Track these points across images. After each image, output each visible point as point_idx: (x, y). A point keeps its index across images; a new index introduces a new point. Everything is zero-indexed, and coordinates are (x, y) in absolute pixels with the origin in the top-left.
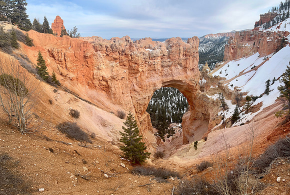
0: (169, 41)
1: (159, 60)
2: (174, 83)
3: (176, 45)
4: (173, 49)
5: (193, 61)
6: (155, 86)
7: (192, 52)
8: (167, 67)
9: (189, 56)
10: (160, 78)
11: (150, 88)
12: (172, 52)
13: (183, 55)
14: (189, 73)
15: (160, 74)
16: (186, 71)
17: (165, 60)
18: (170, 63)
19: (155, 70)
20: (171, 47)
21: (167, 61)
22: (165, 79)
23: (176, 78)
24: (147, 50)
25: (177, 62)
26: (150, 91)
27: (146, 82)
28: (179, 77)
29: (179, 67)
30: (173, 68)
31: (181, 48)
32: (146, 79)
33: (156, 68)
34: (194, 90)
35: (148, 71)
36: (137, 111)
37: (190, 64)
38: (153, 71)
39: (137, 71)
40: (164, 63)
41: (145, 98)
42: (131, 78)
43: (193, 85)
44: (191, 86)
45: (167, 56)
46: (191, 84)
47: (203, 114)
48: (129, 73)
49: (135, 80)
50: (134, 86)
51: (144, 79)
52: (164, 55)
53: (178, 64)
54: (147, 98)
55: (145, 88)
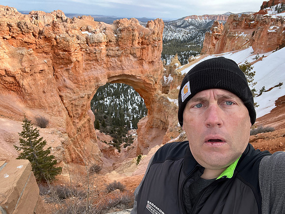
0: (118, 23)
1: (103, 47)
2: (125, 78)
3: (127, 29)
4: (124, 34)
5: (153, 51)
6: (97, 81)
7: (151, 40)
8: (114, 57)
9: (148, 45)
10: (105, 71)
11: (91, 84)
12: (122, 38)
13: (139, 43)
14: (146, 66)
15: (104, 65)
16: (141, 64)
17: (111, 48)
18: (120, 52)
19: (97, 60)
20: (121, 31)
21: (114, 49)
22: (113, 73)
23: (127, 72)
24: (83, 33)
25: (129, 52)
26: (91, 87)
27: (84, 75)
28: (131, 71)
29: (131, 57)
30: (123, 58)
31: (136, 33)
32: (83, 72)
33: (98, 58)
34: (152, 90)
35: (87, 62)
36: (71, 115)
37: (148, 55)
38: (94, 61)
39: (68, 61)
40: (111, 51)
41: (83, 97)
42: (59, 70)
43: (151, 83)
44: (147, 84)
45: (115, 43)
46: (148, 82)
47: (161, 121)
48: (55, 64)
49: (66, 72)
50: (65, 81)
51: (81, 72)
52: (110, 41)
53: (130, 54)
54: (86, 97)
55: (83, 83)
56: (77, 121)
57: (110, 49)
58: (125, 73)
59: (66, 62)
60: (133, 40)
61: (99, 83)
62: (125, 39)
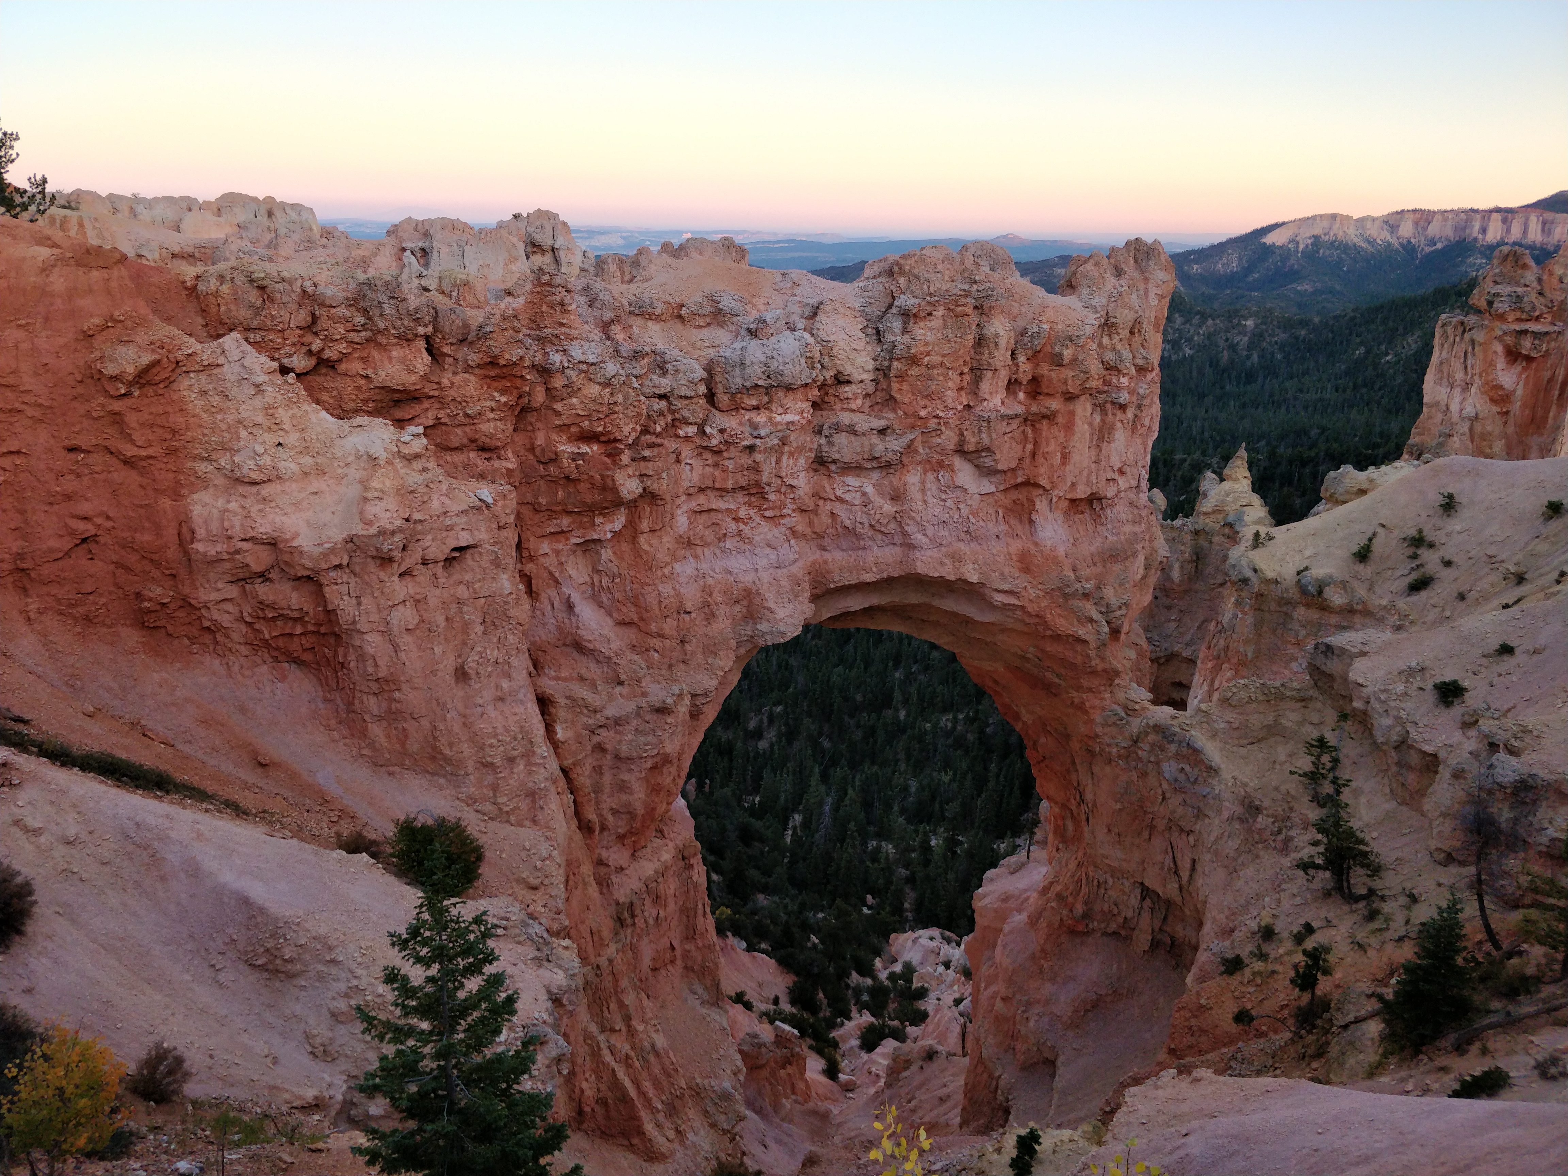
0: (893, 273)
1: (797, 411)
2: (914, 598)
3: (952, 303)
4: (927, 334)
6: (751, 616)
7: (1096, 367)
8: (858, 469)
9: (1069, 397)
10: (801, 557)
11: (716, 628)
12: (913, 360)
13: (1012, 385)
14: (1052, 526)
15: (796, 521)
16: (1024, 514)
17: (846, 418)
19: (757, 491)
20: (908, 316)
21: (862, 422)
22: (844, 567)
23: (929, 563)
25: (948, 439)
26: (711, 649)
27: (677, 580)
28: (958, 558)
29: (965, 473)
30: (912, 478)
31: (1001, 331)
32: (675, 558)
33: (765, 478)
34: (1085, 682)
35: (701, 499)
36: (591, 815)
37: (1065, 457)
38: (741, 498)
39: (597, 498)
40: (842, 439)
41: (662, 710)
42: (545, 547)
43: (1082, 632)
44: (1057, 638)
45: (871, 388)
46: (1062, 624)
47: (1146, 892)
48: (526, 511)
49: (581, 560)
50: (570, 607)
51: (662, 556)
52: (840, 380)
53: (960, 451)
54: (683, 709)
55: (669, 626)
56: (617, 856)
57: (838, 428)
58: (921, 569)
59: (588, 498)
60: (977, 372)
61: (763, 626)
62: (930, 367)
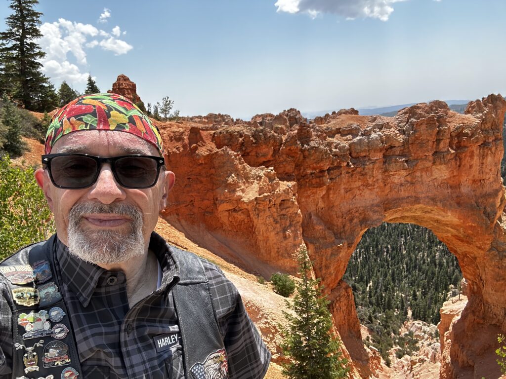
0: (408, 112)
5: (483, 159)
37: (471, 167)
41: (339, 247)
45: (402, 148)
50: (311, 217)
52: (392, 146)
54: (345, 247)
55: (339, 222)
57: (391, 161)
60: (438, 141)
61: (369, 222)
62: (422, 140)
